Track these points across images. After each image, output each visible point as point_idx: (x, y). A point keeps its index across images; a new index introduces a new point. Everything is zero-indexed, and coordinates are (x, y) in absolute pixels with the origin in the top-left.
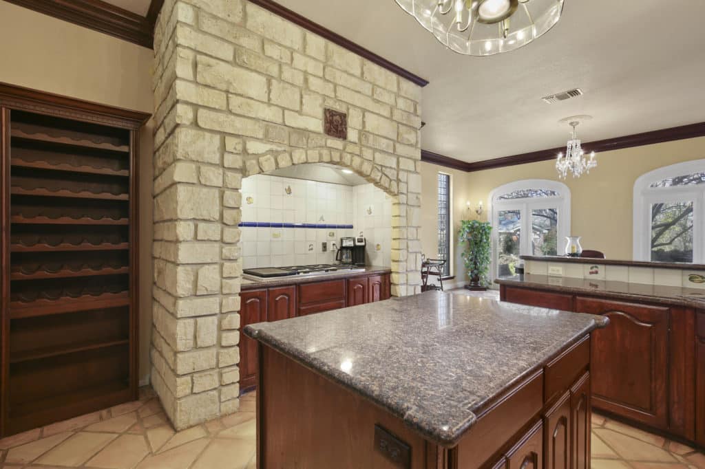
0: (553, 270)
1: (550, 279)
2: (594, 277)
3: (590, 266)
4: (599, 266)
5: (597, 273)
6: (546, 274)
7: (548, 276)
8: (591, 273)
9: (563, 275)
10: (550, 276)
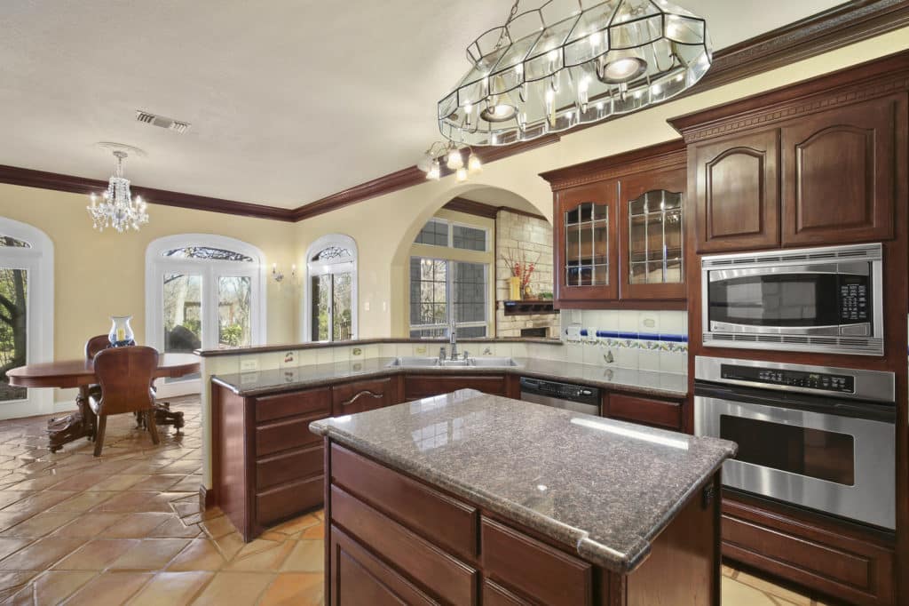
0: (247, 365)
1: (243, 377)
2: (290, 364)
3: (286, 353)
4: (293, 352)
5: (291, 360)
6: (237, 371)
7: (239, 374)
8: (286, 361)
9: (259, 370)
10: (243, 374)
